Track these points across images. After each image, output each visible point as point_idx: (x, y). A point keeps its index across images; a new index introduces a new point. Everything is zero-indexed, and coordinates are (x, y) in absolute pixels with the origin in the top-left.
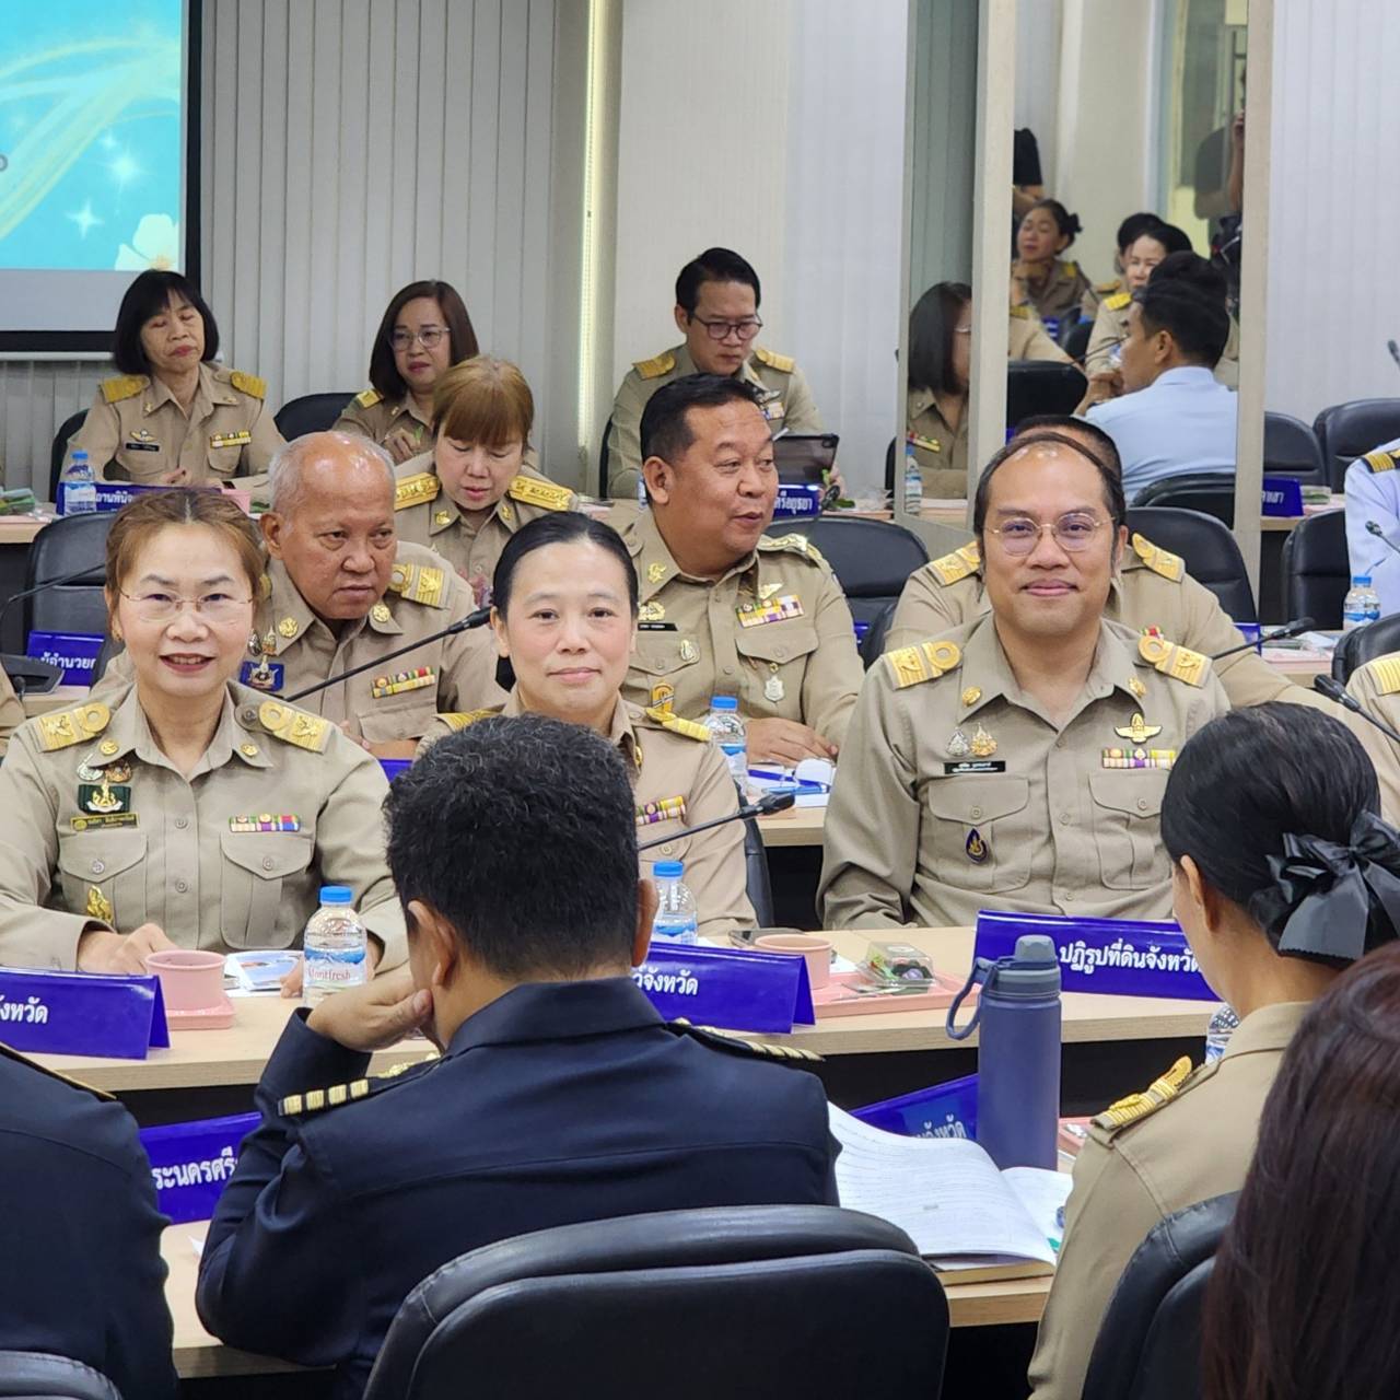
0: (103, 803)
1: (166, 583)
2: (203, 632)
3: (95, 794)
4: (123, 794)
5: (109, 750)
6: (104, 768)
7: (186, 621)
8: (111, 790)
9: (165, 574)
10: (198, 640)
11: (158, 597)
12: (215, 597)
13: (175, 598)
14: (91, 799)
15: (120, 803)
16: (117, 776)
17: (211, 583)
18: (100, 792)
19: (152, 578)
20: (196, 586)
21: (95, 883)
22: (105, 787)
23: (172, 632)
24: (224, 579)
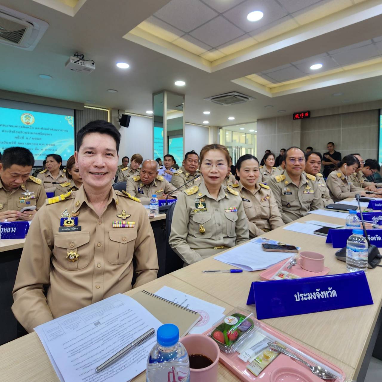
0: (201, 207)
1: (209, 161)
2: (217, 171)
3: (199, 205)
4: (204, 204)
5: (200, 195)
6: (200, 199)
7: (214, 169)
8: (202, 204)
9: (210, 159)
10: (216, 173)
11: (208, 164)
12: (220, 164)
13: (212, 164)
14: (198, 206)
15: (204, 206)
16: (203, 200)
17: (219, 161)
18: (200, 204)
19: (207, 160)
20: (216, 161)
21: (202, 224)
22: (201, 203)
23: (211, 171)
24: (221, 160)
